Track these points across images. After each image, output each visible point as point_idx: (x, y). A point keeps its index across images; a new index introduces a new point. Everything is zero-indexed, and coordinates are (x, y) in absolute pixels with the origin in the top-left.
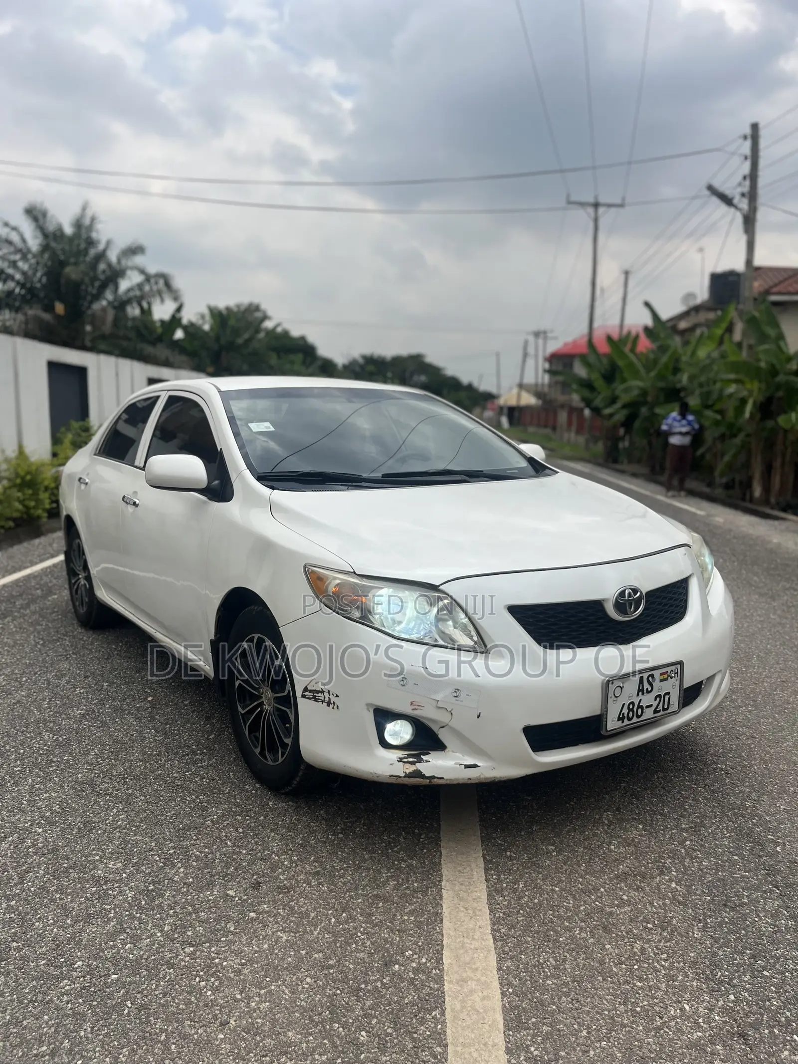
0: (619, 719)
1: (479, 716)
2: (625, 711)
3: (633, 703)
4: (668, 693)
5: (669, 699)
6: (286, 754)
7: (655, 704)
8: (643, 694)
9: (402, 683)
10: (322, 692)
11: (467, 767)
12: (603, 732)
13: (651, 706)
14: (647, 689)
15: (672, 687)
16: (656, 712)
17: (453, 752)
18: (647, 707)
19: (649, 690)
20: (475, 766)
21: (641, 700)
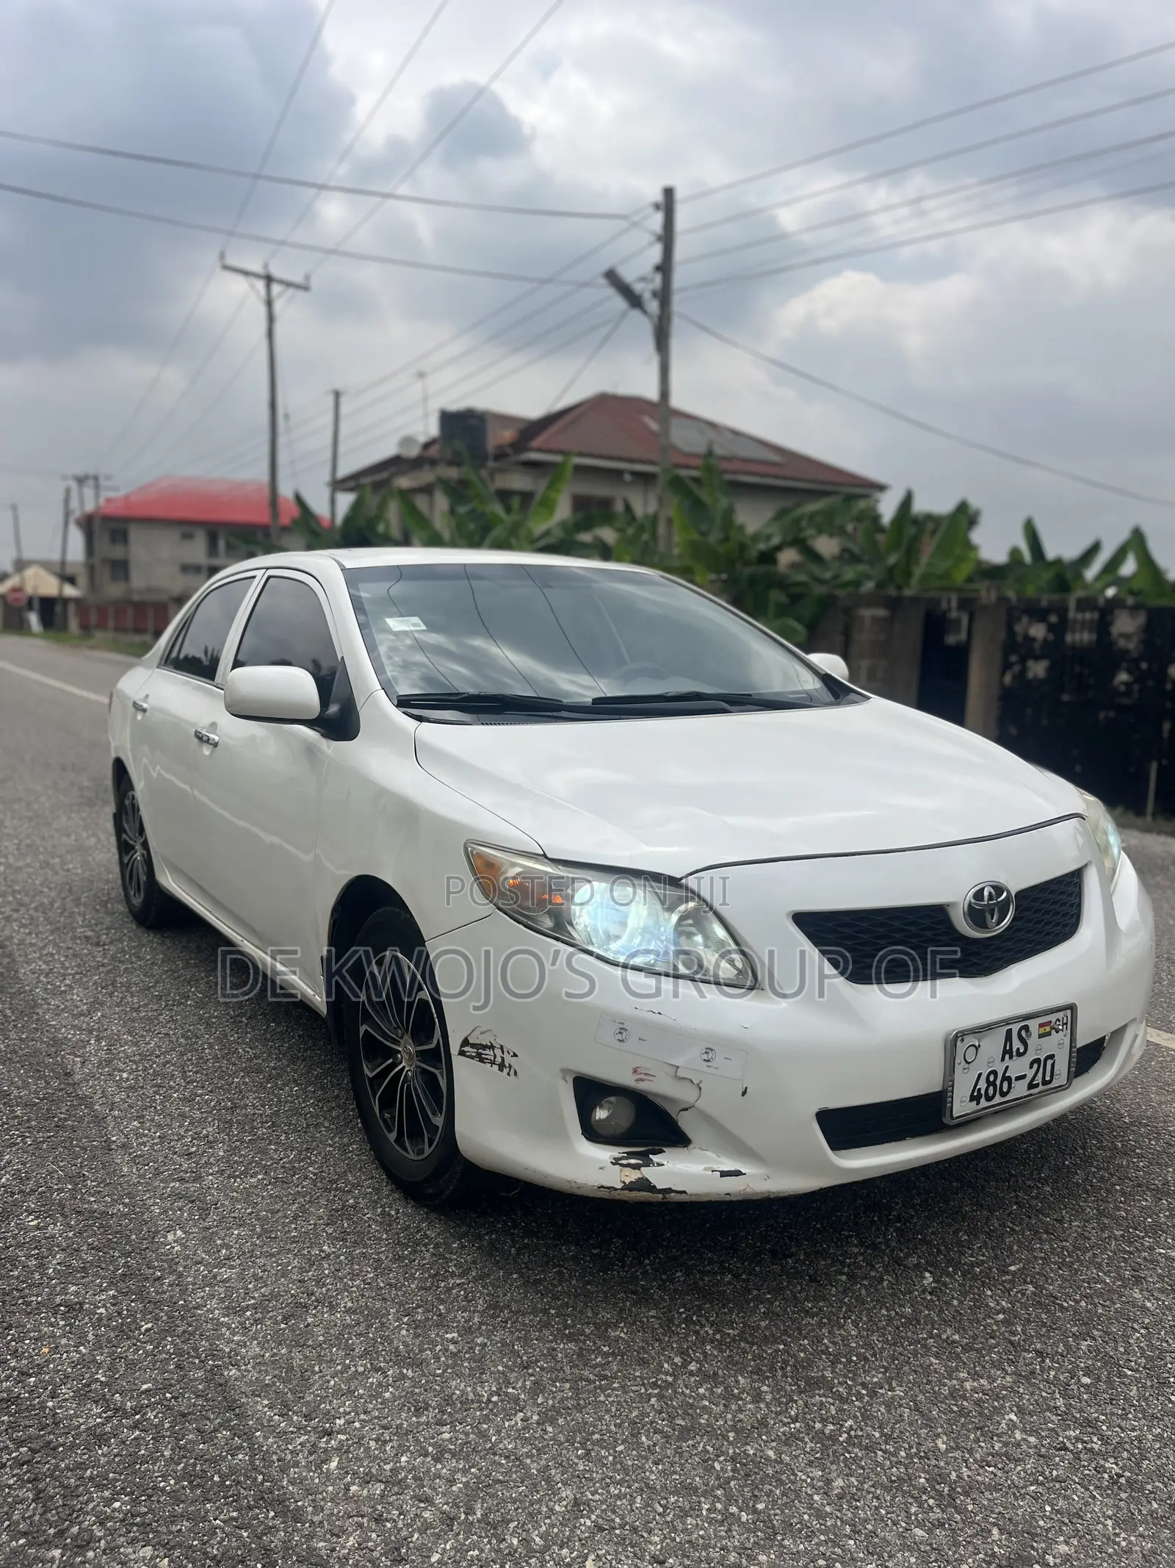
0: (972, 1098)
1: (744, 1093)
2: (982, 1085)
3: (994, 1073)
4: (1052, 1057)
5: (1053, 1065)
6: (435, 1143)
7: (1030, 1074)
8: (1011, 1057)
9: (619, 1037)
10: (492, 1047)
11: (724, 1174)
12: (946, 1120)
13: (1023, 1077)
14: (1018, 1049)
15: (1057, 1045)
16: (1031, 1086)
17: (701, 1149)
18: (1018, 1078)
19: (1022, 1051)
20: (737, 1173)
21: (1007, 1067)
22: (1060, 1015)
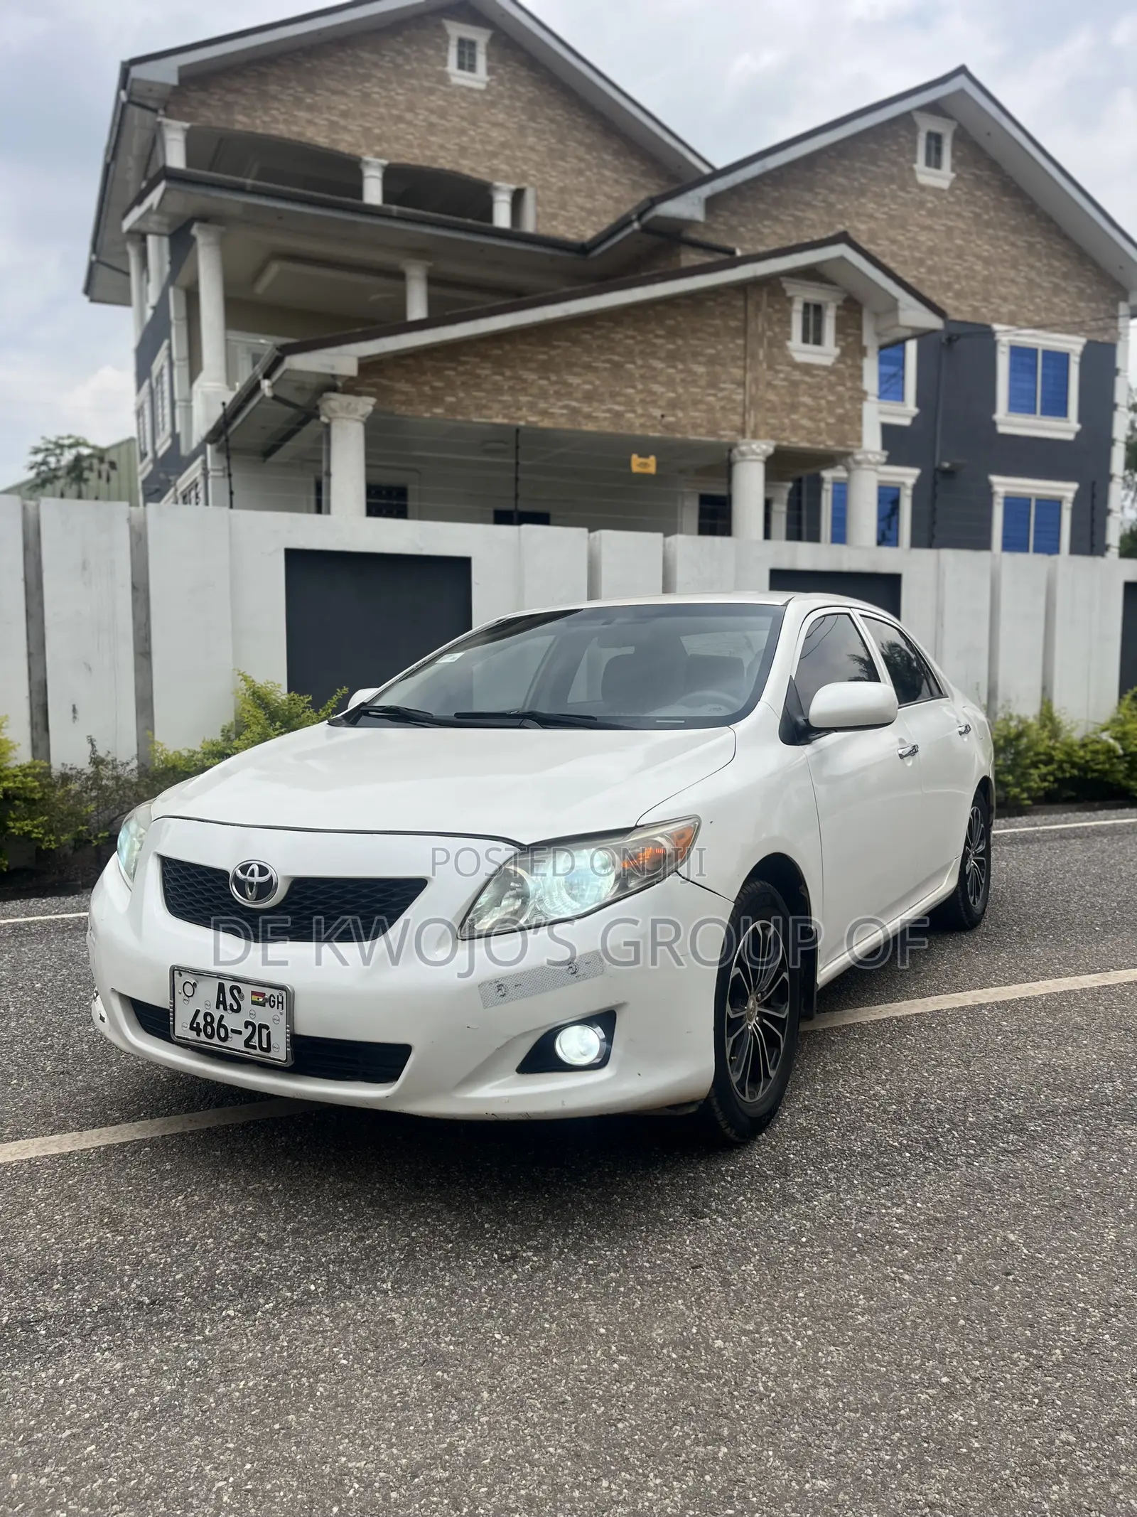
0: (192, 1028)
2: (200, 1020)
3: (211, 1015)
4: (267, 1028)
5: (269, 1035)
7: (246, 1033)
8: (225, 1009)
12: (173, 1034)
13: (239, 1032)
14: (232, 1004)
15: (272, 1020)
16: (247, 1044)
18: (234, 1031)
19: (235, 1008)
21: (222, 1016)
22: (276, 992)
